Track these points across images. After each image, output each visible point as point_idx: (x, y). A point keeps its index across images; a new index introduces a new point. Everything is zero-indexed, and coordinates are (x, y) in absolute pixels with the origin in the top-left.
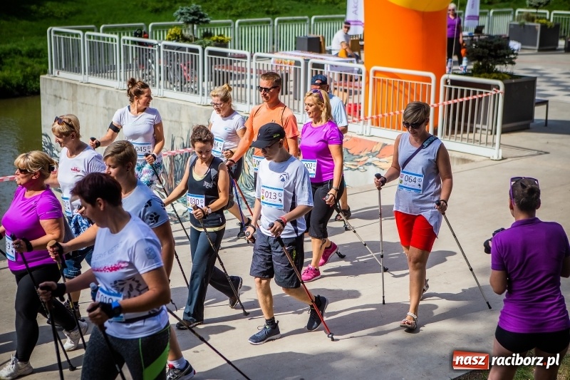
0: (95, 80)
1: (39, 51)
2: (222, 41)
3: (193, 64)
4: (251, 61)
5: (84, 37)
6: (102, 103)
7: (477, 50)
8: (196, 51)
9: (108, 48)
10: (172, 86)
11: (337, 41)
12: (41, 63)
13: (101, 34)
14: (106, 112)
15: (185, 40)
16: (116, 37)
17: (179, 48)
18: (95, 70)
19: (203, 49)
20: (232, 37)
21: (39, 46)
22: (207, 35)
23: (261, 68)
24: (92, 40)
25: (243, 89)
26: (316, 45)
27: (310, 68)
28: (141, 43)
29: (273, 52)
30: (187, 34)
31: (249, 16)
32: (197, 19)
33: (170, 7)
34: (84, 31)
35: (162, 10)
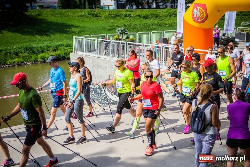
0: (89, 54)
1: (70, 45)
2: (133, 40)
3: (123, 48)
4: (143, 46)
5: (85, 39)
6: (91, 62)
7: (224, 42)
8: (124, 44)
9: (93, 43)
10: (115, 56)
12: (70, 49)
13: (91, 38)
14: (93, 65)
15: (120, 40)
16: (96, 39)
17: (118, 43)
18: (89, 51)
19: (126, 43)
20: (136, 39)
21: (70, 43)
23: (147, 49)
24: (88, 40)
25: (140, 57)
26: (166, 41)
27: (164, 49)
28: (105, 41)
29: (151, 44)
30: (121, 38)
31: (141, 31)
32: (124, 32)
33: (114, 29)
34: (85, 37)
35: (111, 29)
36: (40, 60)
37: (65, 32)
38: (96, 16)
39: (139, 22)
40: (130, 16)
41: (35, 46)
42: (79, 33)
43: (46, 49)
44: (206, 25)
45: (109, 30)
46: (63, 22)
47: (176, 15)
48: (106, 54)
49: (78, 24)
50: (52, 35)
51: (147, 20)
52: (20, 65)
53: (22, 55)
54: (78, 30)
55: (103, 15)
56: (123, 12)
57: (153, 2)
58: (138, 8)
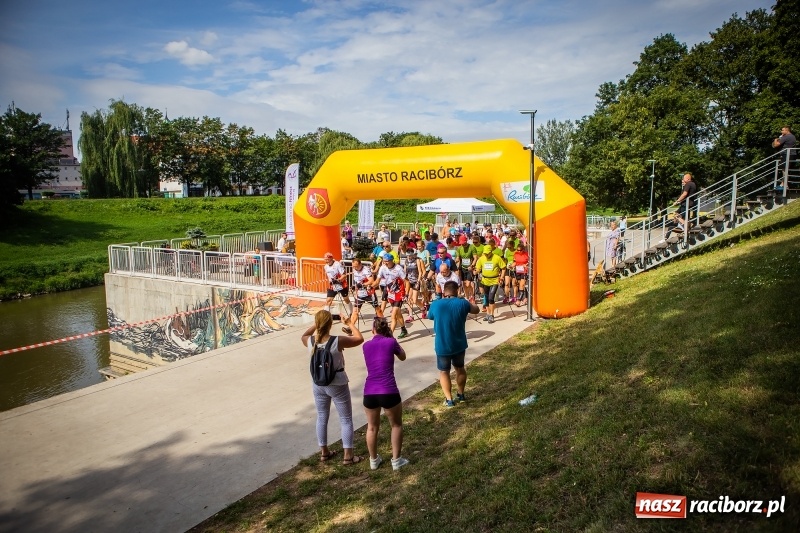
0: (138, 274)
1: (104, 259)
2: (214, 247)
3: (197, 262)
4: (231, 257)
5: (131, 250)
6: (143, 287)
8: (199, 254)
10: (185, 275)
11: (281, 244)
12: (104, 266)
13: (142, 247)
15: (192, 247)
16: (151, 248)
17: (189, 253)
18: (138, 268)
19: (203, 252)
20: (220, 245)
21: (104, 256)
22: (206, 244)
24: (136, 251)
26: (270, 247)
27: (266, 260)
28: (166, 251)
30: (194, 244)
32: (199, 235)
33: (184, 229)
34: (131, 246)
35: (178, 231)
36: (48, 288)
37: (96, 237)
38: (152, 209)
39: (226, 217)
40: (211, 208)
41: (37, 263)
43: (60, 268)
44: (328, 221)
45: (176, 231)
46: (92, 220)
47: (283, 204)
48: (170, 272)
49: (119, 223)
50: (71, 244)
51: (240, 213)
52: (10, 299)
53: (12, 281)
54: (121, 233)
55: (165, 207)
56: (199, 201)
57: (248, 185)
58: (224, 195)
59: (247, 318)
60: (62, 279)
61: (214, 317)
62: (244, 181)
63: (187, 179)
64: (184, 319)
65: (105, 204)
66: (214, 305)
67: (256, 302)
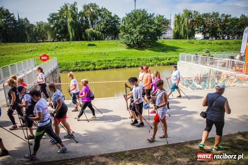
2: (212, 56)
3: (206, 60)
4: (219, 60)
5: (186, 55)
6: (188, 67)
8: (207, 58)
10: (202, 64)
11: (238, 57)
13: (189, 54)
15: (205, 56)
16: (192, 55)
17: (204, 57)
18: (188, 61)
19: (209, 58)
20: (214, 55)
22: (210, 55)
23: (221, 62)
26: (232, 57)
27: (232, 62)
29: (223, 59)
30: (205, 55)
31: (217, 52)
32: (208, 52)
33: (201, 50)
36: (161, 64)
37: (175, 51)
38: (192, 43)
39: (216, 47)
40: (211, 43)
41: (160, 57)
42: (182, 52)
43: (165, 59)
45: (199, 50)
46: (174, 46)
48: (197, 63)
49: (182, 47)
50: (168, 52)
51: (221, 45)
52: (152, 66)
53: (153, 61)
54: (182, 50)
55: (196, 43)
56: (207, 41)
57: (226, 35)
58: (216, 39)
59: (221, 81)
60: (165, 62)
61: (209, 79)
62: (225, 34)
63: (204, 34)
64: (199, 78)
65: (178, 41)
66: (210, 75)
67: (225, 76)
